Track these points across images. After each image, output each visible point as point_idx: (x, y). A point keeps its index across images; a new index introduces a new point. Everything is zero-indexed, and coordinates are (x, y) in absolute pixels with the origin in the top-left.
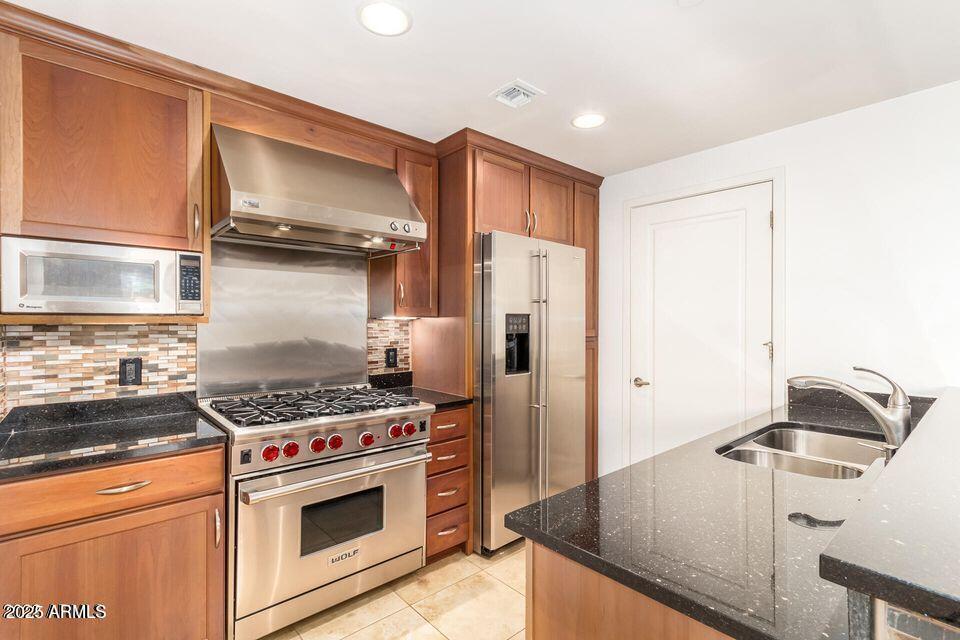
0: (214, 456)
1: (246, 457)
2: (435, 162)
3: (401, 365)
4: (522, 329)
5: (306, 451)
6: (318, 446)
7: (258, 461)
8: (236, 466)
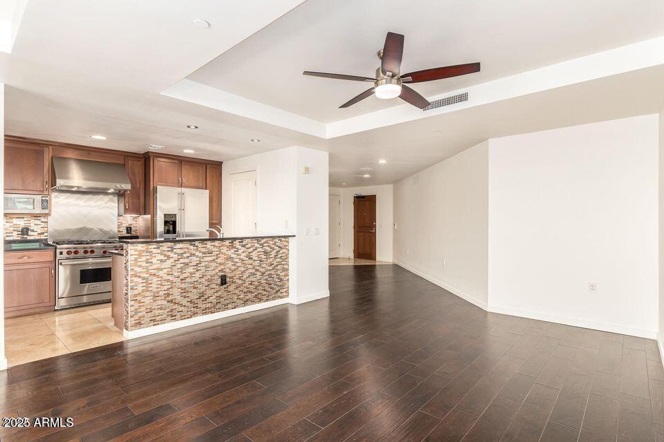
0: (52, 253)
1: (61, 253)
2: (143, 160)
3: (133, 233)
4: (173, 219)
5: (81, 253)
6: (86, 252)
7: (65, 255)
8: (59, 256)
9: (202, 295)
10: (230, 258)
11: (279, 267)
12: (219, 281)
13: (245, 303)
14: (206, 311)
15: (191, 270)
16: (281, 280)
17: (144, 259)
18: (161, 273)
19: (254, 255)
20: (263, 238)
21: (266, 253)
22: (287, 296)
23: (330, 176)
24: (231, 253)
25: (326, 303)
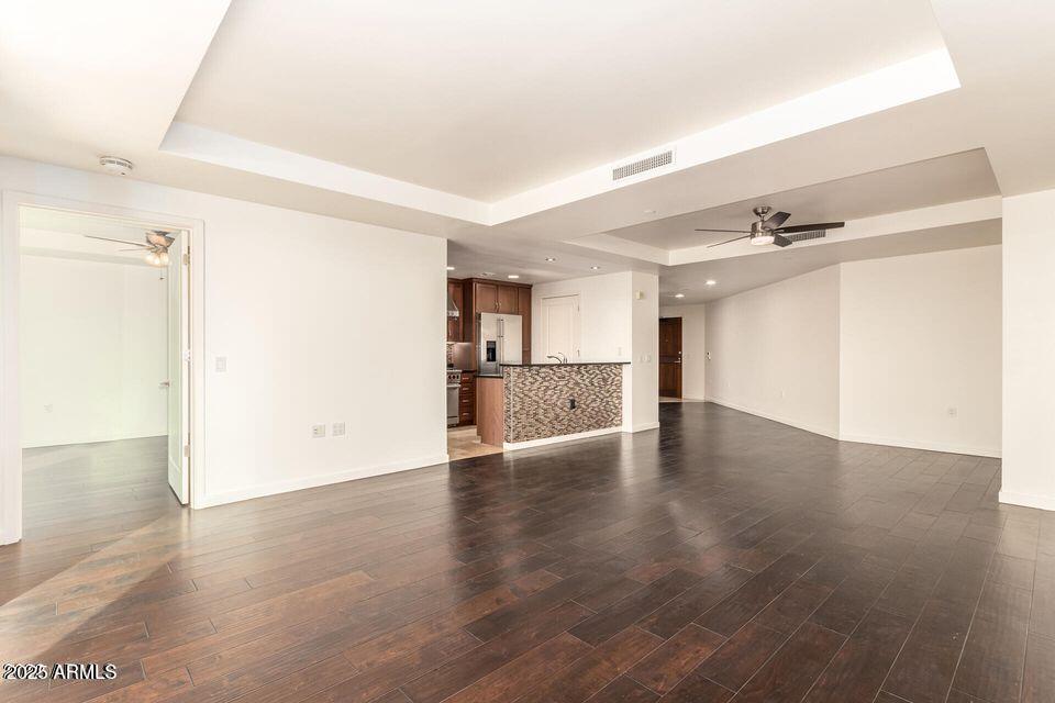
4: (493, 346)
9: (557, 416)
10: (577, 384)
11: (614, 395)
12: (569, 405)
13: (589, 428)
14: (561, 432)
15: (550, 392)
16: (616, 408)
17: (520, 381)
18: (531, 394)
19: (595, 381)
20: (602, 364)
21: (604, 380)
22: (620, 425)
23: (660, 294)
24: (578, 378)
25: (657, 434)
